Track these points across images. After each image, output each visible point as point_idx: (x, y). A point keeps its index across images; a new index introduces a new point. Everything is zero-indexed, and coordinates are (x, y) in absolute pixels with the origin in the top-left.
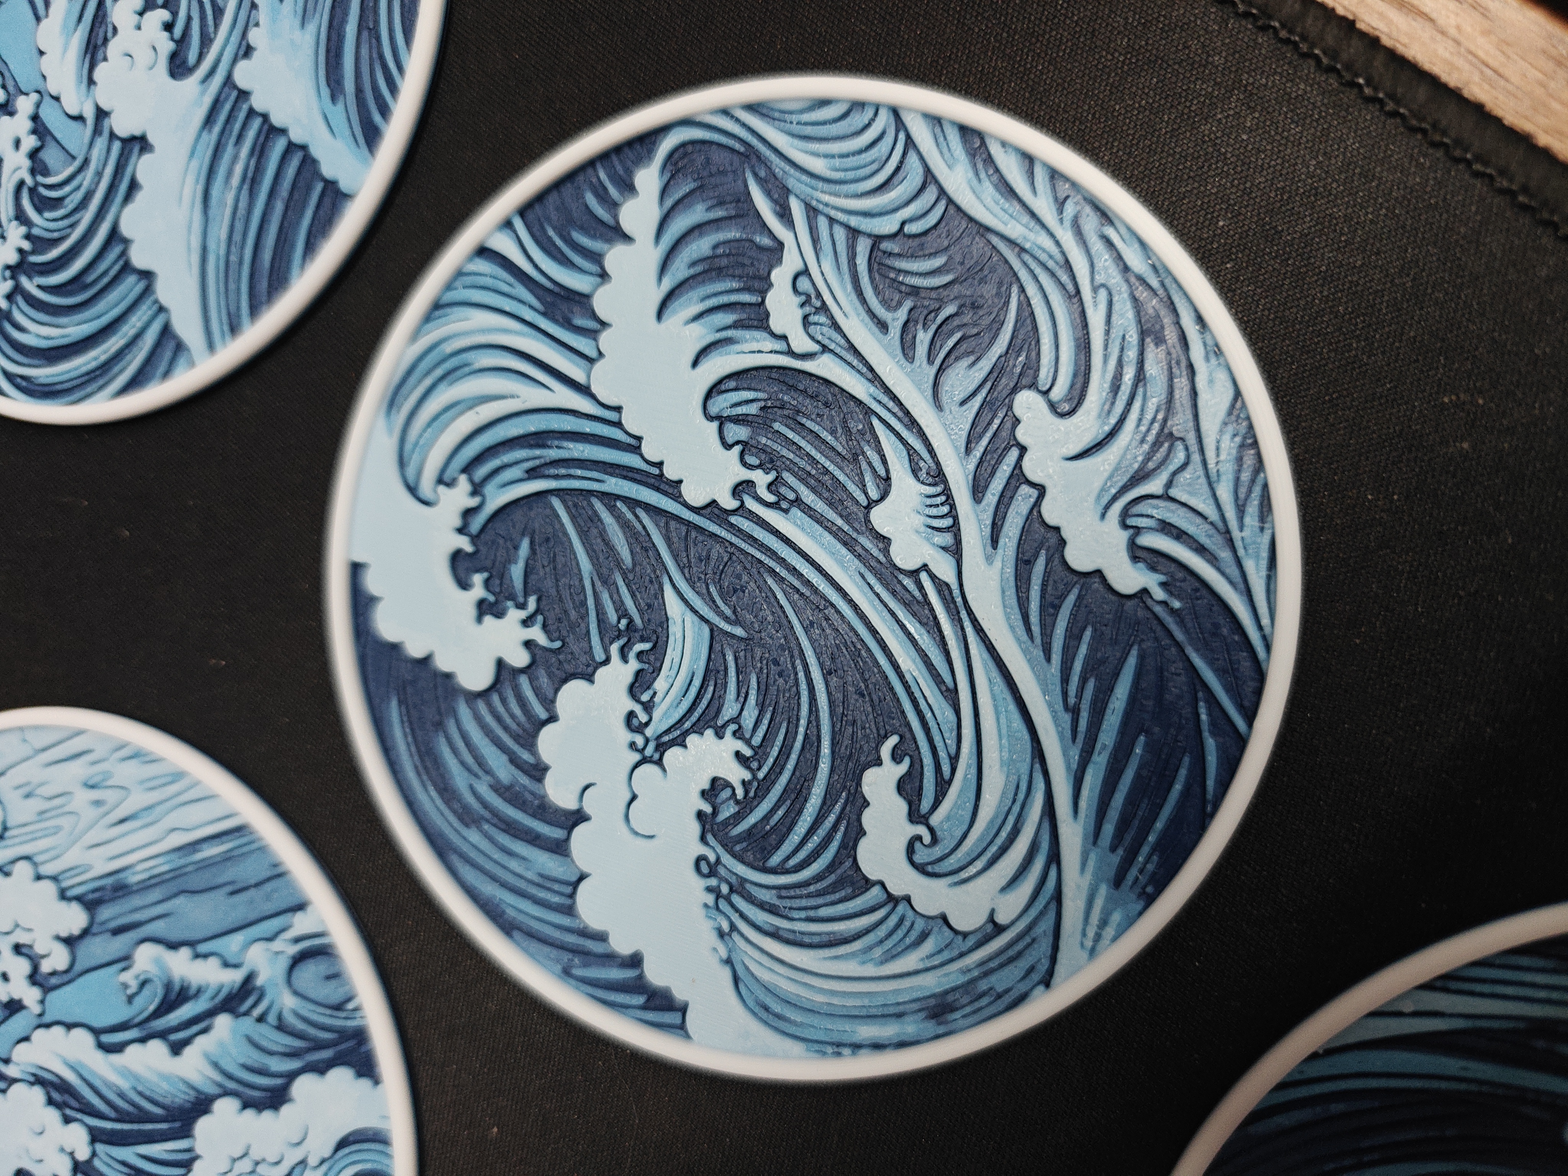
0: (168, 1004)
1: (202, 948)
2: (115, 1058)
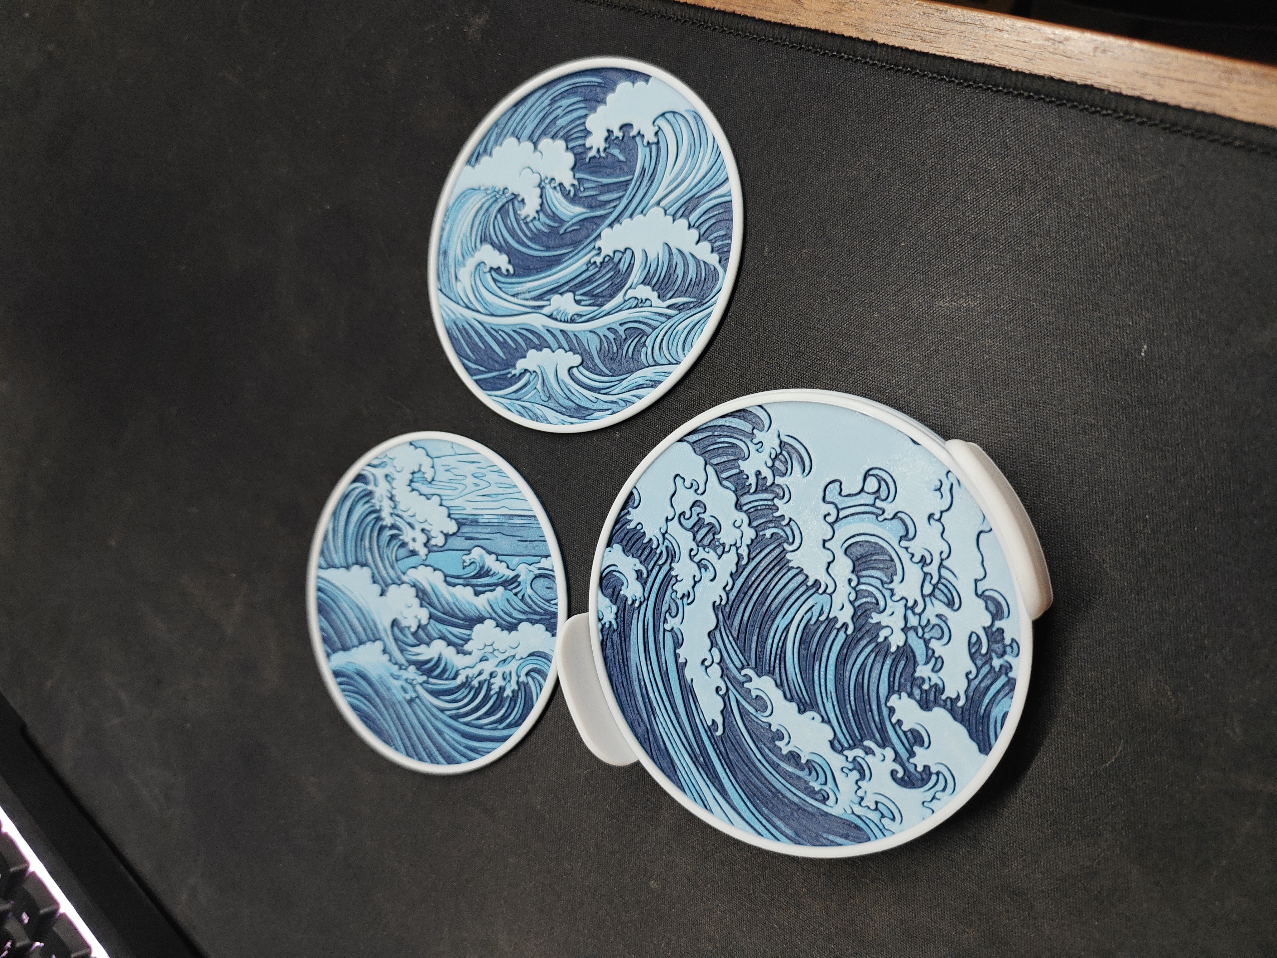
0: (479, 575)
1: (500, 558)
2: (450, 588)
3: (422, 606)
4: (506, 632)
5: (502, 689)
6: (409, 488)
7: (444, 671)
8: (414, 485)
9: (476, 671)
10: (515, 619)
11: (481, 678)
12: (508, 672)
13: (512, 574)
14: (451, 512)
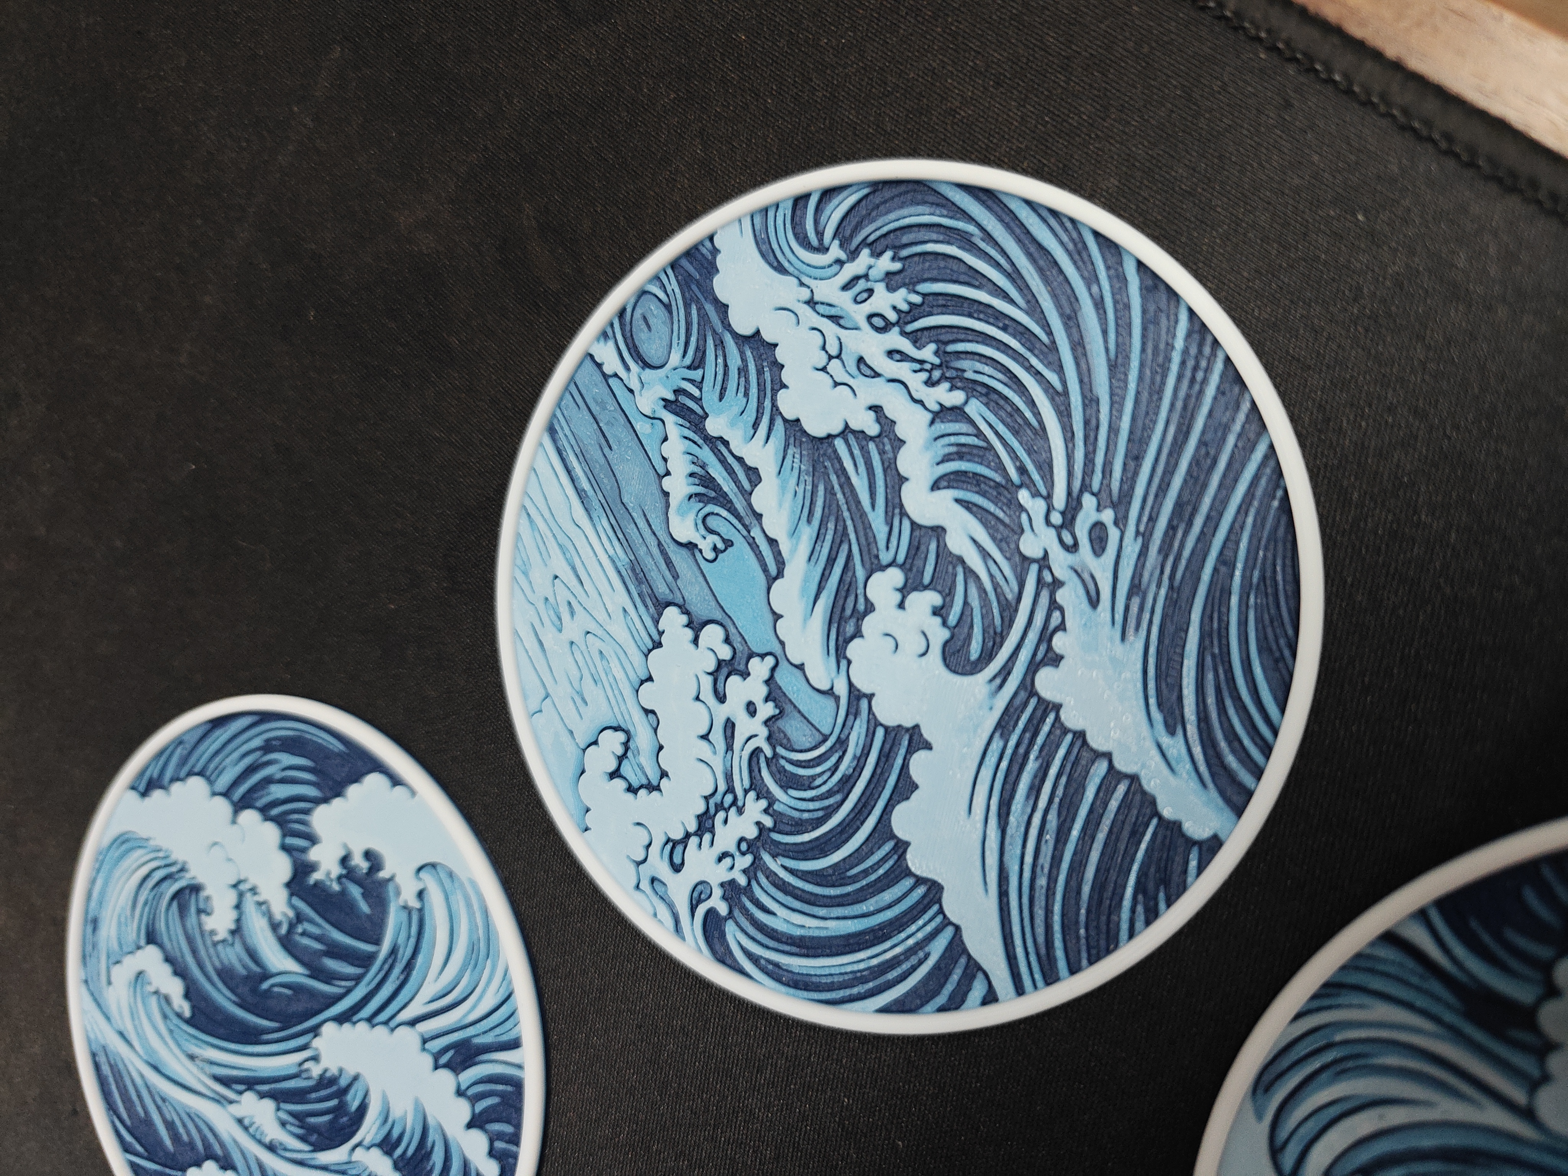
3: (870, 608)
4: (780, 355)
5: (891, 281)
6: (664, 783)
7: (962, 453)
8: (653, 776)
9: (903, 370)
10: (742, 354)
11: (905, 345)
13: (670, 419)
14: (650, 646)
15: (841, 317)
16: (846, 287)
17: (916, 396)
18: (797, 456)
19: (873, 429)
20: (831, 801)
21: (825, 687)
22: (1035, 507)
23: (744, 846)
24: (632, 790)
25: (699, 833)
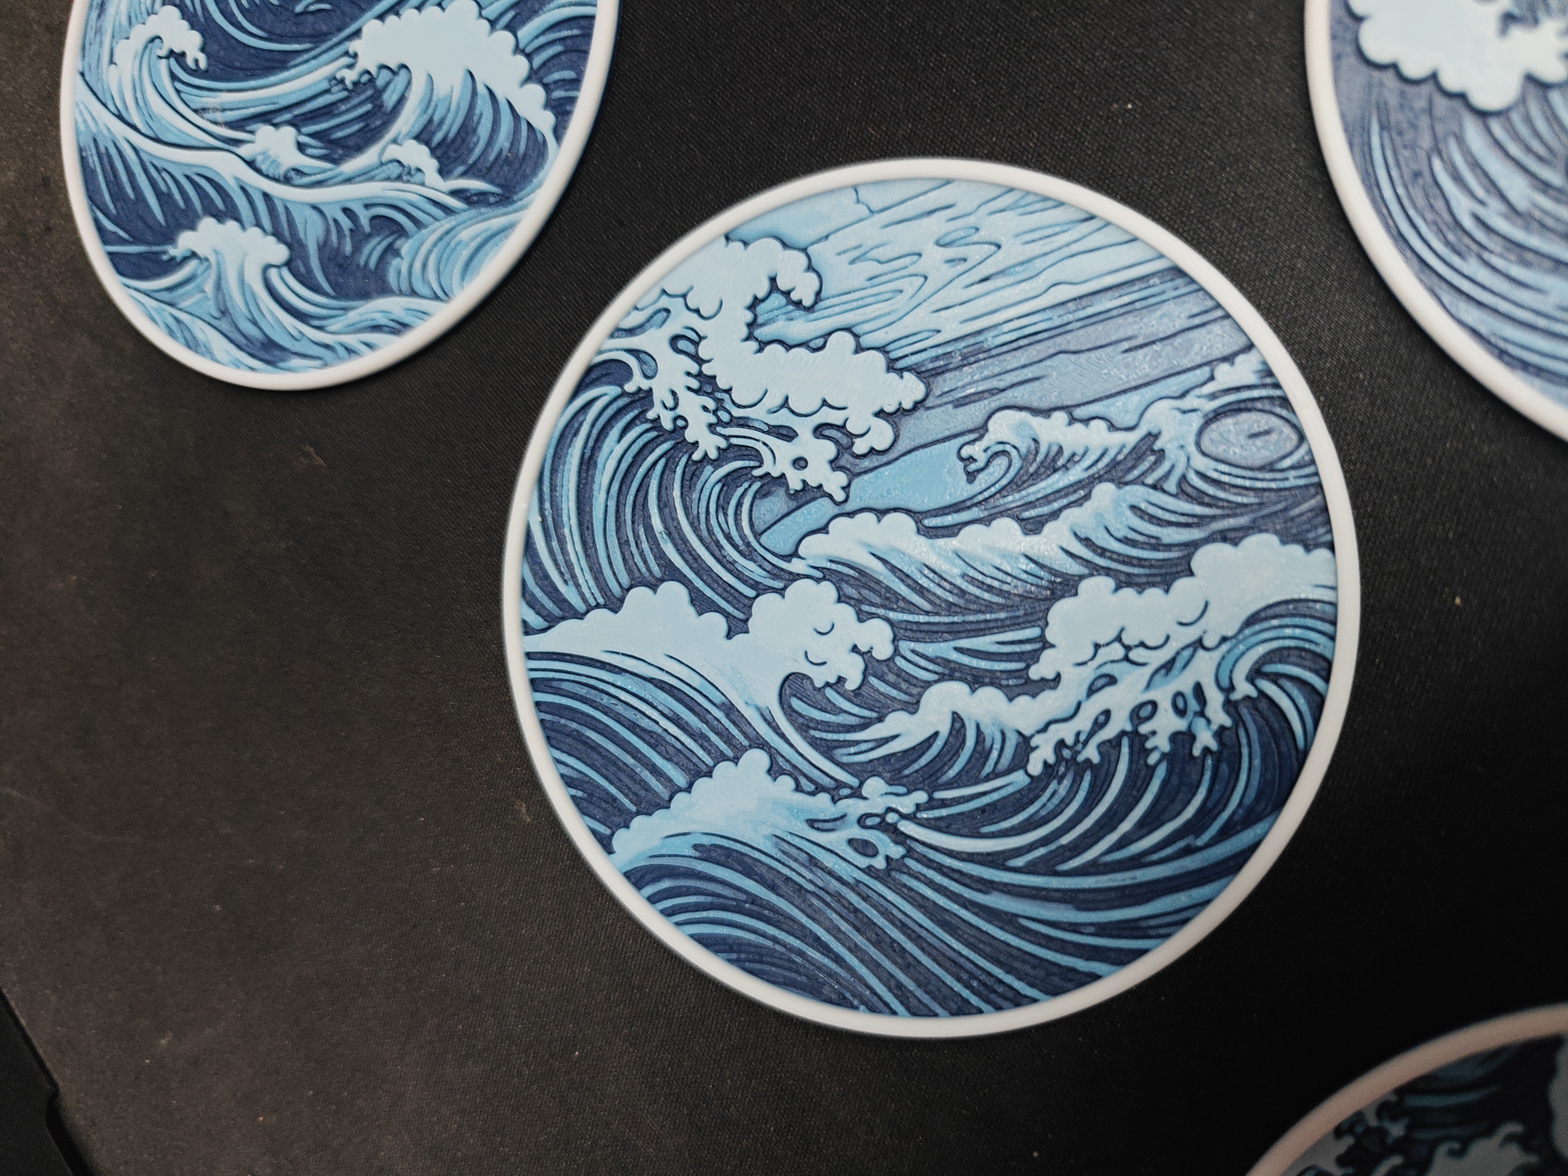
1: (1079, 413)
6: (753, 345)
7: (981, 753)
8: (762, 333)
9: (1083, 722)
11: (1108, 733)
12: (1188, 690)
13: (1132, 439)
15: (1167, 674)
16: (1198, 690)
17: (1052, 728)
18: (1039, 581)
19: (1035, 673)
20: (703, 526)
21: (801, 551)
22: (906, 804)
23: (680, 423)
24: (755, 303)
25: (699, 376)
